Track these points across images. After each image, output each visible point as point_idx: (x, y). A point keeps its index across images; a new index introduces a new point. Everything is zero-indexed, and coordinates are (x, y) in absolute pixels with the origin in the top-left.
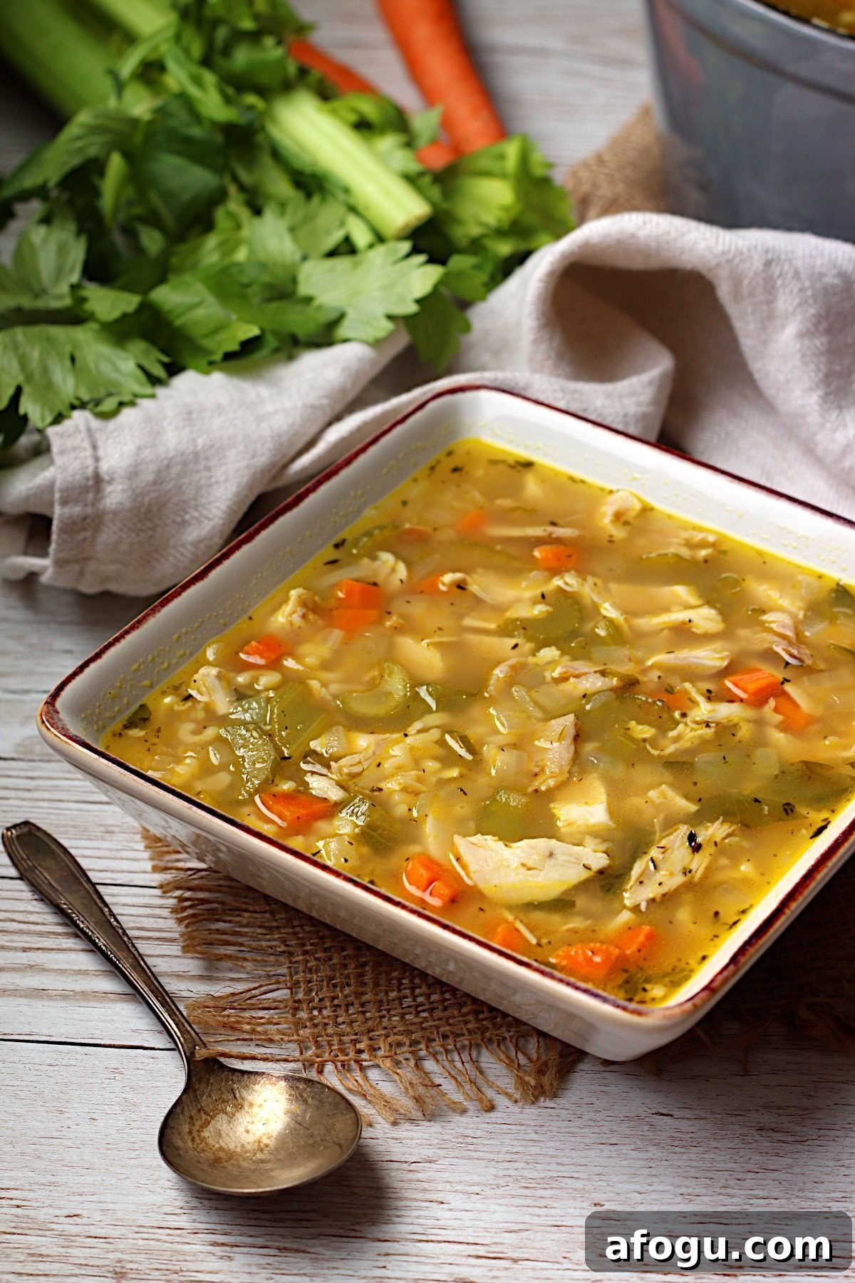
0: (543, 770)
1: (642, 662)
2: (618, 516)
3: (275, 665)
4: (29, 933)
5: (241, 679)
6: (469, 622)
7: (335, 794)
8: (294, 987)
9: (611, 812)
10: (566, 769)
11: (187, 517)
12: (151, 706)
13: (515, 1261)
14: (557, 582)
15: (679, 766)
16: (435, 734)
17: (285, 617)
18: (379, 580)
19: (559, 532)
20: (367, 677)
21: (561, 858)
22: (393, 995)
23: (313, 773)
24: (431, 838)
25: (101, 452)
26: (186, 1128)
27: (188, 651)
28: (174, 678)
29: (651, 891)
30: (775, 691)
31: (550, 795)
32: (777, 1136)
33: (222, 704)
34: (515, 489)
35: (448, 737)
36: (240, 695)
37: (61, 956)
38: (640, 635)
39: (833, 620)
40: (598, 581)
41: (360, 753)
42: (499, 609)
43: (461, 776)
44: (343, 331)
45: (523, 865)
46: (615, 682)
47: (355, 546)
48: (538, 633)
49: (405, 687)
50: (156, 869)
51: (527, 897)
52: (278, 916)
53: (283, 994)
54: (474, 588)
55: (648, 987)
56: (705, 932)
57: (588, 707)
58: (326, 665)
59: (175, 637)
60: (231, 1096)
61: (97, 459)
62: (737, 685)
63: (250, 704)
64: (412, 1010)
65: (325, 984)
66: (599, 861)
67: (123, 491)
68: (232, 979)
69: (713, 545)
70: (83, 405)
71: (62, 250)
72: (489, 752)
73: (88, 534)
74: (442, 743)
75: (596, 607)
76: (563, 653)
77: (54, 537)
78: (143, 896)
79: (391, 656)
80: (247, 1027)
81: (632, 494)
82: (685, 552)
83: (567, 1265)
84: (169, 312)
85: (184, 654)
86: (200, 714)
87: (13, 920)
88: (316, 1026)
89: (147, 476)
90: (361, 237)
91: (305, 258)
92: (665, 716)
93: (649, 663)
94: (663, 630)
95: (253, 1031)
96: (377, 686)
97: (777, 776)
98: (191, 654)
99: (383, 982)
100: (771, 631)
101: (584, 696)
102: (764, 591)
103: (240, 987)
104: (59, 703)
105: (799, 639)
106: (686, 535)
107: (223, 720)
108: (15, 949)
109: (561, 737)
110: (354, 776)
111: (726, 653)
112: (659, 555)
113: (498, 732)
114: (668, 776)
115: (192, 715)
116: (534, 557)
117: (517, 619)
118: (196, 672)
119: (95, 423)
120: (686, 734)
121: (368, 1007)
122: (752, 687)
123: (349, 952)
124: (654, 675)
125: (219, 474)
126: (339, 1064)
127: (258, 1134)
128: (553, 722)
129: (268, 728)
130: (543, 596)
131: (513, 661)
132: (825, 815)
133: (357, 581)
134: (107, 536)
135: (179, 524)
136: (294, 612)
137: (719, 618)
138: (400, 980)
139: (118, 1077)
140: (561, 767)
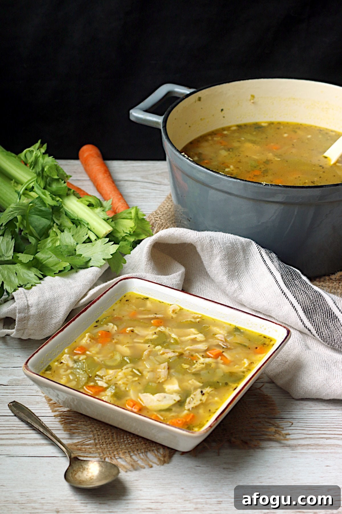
0: (160, 377)
1: (184, 349)
2: (173, 311)
3: (84, 353)
4: (19, 430)
5: (75, 357)
6: (135, 340)
7: (105, 385)
8: (95, 439)
9: (180, 386)
10: (166, 376)
11: (53, 316)
12: (51, 365)
13: (162, 503)
14: (159, 329)
15: (196, 375)
16: (130, 369)
17: (85, 341)
18: (110, 330)
19: (158, 316)
20: (110, 355)
21: (168, 398)
22: (122, 440)
23: (99, 380)
24: (132, 395)
25: (28, 299)
26: (71, 475)
27: (60, 350)
28: (57, 358)
29: (192, 405)
30: (220, 354)
31: (163, 383)
32: (229, 470)
33: (71, 364)
34: (144, 305)
35: (134, 370)
36: (75, 362)
37: (29, 435)
38: (182, 342)
39: (235, 336)
40: (170, 328)
41: (111, 374)
42: (143, 337)
43: (138, 380)
44: (90, 264)
45: (158, 400)
46: (177, 354)
47: (102, 322)
48: (155, 343)
49: (120, 357)
50: (53, 411)
51: (159, 408)
52: (88, 422)
53: (92, 441)
54: (136, 331)
55: (194, 428)
56: (207, 414)
57: (171, 361)
58: (98, 353)
59: (57, 347)
60: (81, 467)
61: (27, 301)
62: (210, 353)
63: (79, 363)
64: (128, 444)
65: (103, 438)
66: (178, 398)
67: (35, 309)
68: (77, 439)
69: (200, 318)
70: (21, 286)
71: (8, 243)
72: (145, 373)
73: (26, 322)
74: (132, 371)
75: (170, 335)
76: (162, 347)
77: (16, 323)
78: (50, 419)
79: (115, 350)
80: (84, 450)
81: (177, 305)
82: (193, 320)
83: (176, 503)
84: (42, 260)
85: (59, 351)
86: (65, 367)
87: (14, 427)
88: (102, 449)
89: (42, 305)
90: (93, 237)
91: (77, 244)
92: (192, 362)
93: (186, 349)
94: (188, 340)
95: (85, 451)
96: (113, 358)
97: (223, 376)
98: (61, 352)
99: (119, 437)
100: (218, 339)
101: (169, 358)
102: (215, 329)
103: (80, 440)
104: (28, 364)
105: (226, 341)
106: (193, 315)
107: (72, 368)
108: (16, 434)
109: (164, 368)
110: (109, 381)
111: (206, 346)
112: (186, 321)
113: (146, 368)
114: (194, 377)
115: (63, 367)
116: (152, 323)
117: (149, 339)
118: (63, 356)
119: (26, 291)
120: (197, 366)
121: (115, 444)
122: (214, 354)
123: (109, 430)
124: (187, 352)
125: (61, 304)
126: (110, 458)
127: (90, 476)
128: (162, 365)
129: (84, 369)
130: (155, 333)
131: (149, 350)
132: (236, 385)
133: (104, 331)
134: (31, 322)
135: (51, 318)
136: (87, 340)
137: (204, 337)
138: (123, 436)
139: (50, 464)
140: (165, 376)
